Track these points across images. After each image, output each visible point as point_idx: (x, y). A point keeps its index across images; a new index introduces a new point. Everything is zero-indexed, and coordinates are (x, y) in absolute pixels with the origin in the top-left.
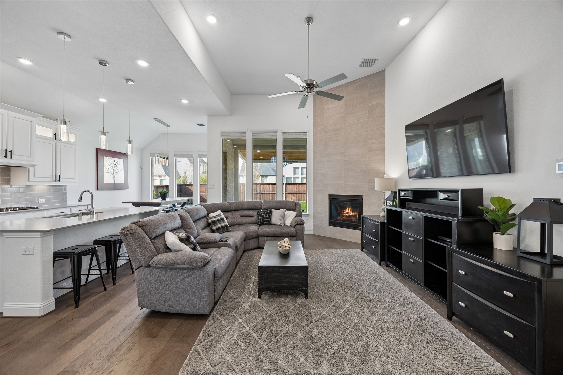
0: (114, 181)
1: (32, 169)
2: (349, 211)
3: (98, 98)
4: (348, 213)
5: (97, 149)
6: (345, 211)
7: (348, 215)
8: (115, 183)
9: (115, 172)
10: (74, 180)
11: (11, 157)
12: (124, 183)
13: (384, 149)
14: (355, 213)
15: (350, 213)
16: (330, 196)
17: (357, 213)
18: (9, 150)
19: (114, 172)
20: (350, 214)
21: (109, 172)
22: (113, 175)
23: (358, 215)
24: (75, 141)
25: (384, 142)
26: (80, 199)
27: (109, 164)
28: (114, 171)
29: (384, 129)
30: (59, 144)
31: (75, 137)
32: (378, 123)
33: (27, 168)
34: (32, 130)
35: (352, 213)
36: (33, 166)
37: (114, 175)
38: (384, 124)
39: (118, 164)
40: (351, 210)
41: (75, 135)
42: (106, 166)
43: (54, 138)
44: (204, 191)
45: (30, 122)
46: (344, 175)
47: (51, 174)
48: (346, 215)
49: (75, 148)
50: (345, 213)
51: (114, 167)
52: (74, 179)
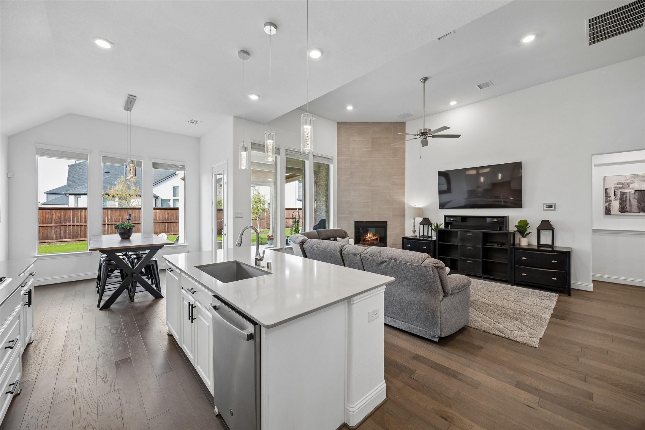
2: (371, 236)
4: (370, 237)
6: (367, 236)
7: (370, 239)
13: (404, 185)
14: (375, 236)
15: (372, 237)
16: (356, 222)
17: (378, 236)
20: (372, 239)
23: (379, 238)
25: (405, 179)
29: (404, 169)
32: (400, 163)
35: (374, 237)
38: (405, 165)
40: (372, 234)
46: (370, 204)
48: (369, 239)
50: (367, 237)
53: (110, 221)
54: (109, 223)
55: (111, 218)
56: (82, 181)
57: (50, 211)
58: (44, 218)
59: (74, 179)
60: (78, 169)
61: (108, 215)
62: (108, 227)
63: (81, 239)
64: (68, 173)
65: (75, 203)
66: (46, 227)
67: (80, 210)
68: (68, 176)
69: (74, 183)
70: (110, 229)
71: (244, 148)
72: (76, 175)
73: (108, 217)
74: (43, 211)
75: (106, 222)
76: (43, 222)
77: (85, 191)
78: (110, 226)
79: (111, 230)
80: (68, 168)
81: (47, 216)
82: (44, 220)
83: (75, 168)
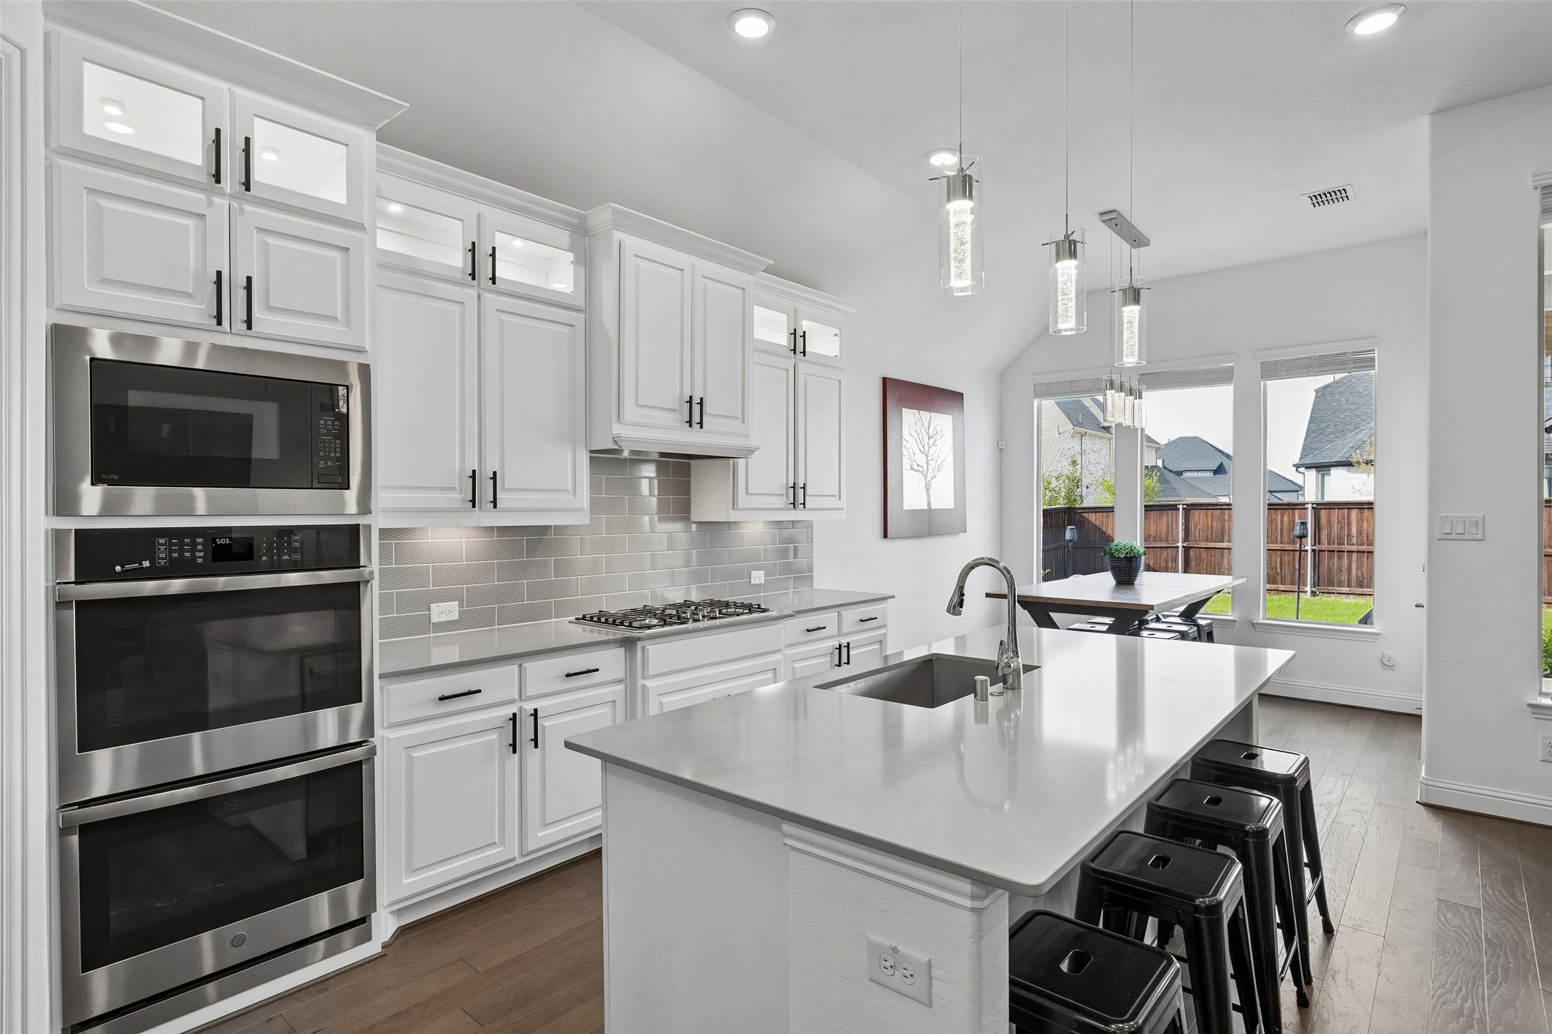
0: (929, 503)
1: (741, 462)
3: (927, 155)
5: (885, 380)
8: (930, 510)
9: (932, 464)
10: (833, 502)
11: (701, 424)
12: (953, 507)
18: (696, 400)
19: (930, 466)
21: (916, 467)
22: (926, 477)
24: (838, 354)
26: (956, 599)
27: (916, 436)
28: (928, 464)
30: (802, 368)
31: (838, 338)
33: (731, 460)
34: (746, 323)
36: (748, 452)
37: (930, 475)
39: (938, 436)
41: (837, 331)
42: (908, 445)
43: (790, 345)
44: (1164, 537)
45: (740, 292)
47: (784, 481)
49: (840, 381)
51: (929, 448)
52: (838, 498)
53: (1354, 540)
54: (1353, 548)
55: (1360, 533)
56: (1341, 428)
57: (1219, 511)
58: (1210, 530)
59: (1323, 425)
60: (1337, 397)
61: (1349, 524)
62: (1350, 558)
63: (1283, 587)
64: (1312, 412)
65: (1317, 490)
66: (1213, 550)
67: (1281, 509)
68: (1311, 417)
69: (1322, 437)
70: (1354, 566)
71: (1130, 294)
72: (1330, 412)
73: (1349, 530)
74: (1207, 511)
75: (1344, 544)
76: (1207, 538)
77: (1340, 455)
78: (1354, 556)
79: (1357, 569)
80: (1314, 394)
81: (1215, 525)
82: (1209, 533)
83: (1331, 394)
